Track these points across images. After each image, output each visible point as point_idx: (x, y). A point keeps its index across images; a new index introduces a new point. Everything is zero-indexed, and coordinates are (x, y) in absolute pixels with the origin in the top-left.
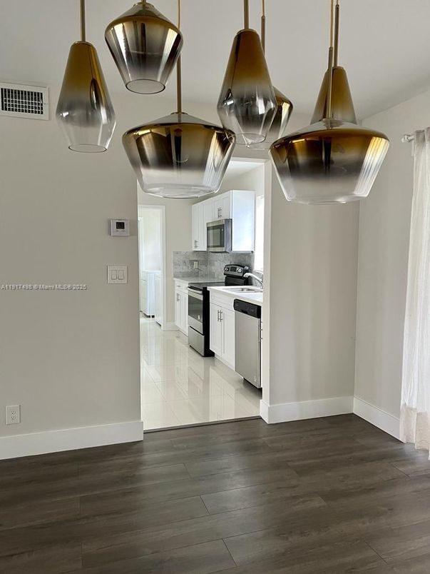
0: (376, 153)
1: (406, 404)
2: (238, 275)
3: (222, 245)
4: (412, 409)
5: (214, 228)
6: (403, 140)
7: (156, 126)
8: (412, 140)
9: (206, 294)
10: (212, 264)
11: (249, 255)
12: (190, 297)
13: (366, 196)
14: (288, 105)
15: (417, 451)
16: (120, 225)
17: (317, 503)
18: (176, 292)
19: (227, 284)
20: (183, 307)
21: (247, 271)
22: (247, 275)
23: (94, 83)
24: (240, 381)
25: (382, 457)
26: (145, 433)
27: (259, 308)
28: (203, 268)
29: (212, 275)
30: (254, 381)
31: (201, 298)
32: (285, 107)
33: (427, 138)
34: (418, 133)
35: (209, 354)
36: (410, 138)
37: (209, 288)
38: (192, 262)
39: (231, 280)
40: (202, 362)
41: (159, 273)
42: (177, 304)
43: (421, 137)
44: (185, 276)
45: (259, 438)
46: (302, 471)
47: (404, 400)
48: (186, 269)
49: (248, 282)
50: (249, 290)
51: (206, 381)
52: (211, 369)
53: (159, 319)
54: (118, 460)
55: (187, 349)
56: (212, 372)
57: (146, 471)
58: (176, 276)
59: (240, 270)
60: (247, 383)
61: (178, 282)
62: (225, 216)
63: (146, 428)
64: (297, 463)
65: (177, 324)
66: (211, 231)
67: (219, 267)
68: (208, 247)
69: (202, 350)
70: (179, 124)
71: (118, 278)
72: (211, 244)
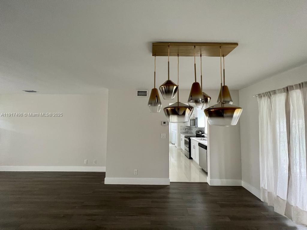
0: (237, 113)
1: (262, 187)
2: (200, 134)
3: (195, 125)
4: (265, 190)
5: (193, 120)
6: (254, 96)
7: (172, 107)
8: (257, 96)
9: (190, 140)
10: (192, 130)
11: (204, 128)
12: (185, 140)
13: (236, 124)
14: (209, 98)
15: (269, 206)
16: (164, 123)
17: (228, 220)
18: (181, 138)
19: (197, 137)
20: (183, 142)
21: (203, 133)
22: (203, 135)
23: (157, 96)
24: (200, 169)
25: (255, 206)
26: (171, 183)
27: (206, 147)
28: (189, 131)
29: (192, 133)
30: (205, 170)
31: (188, 141)
32: (209, 99)
33: (262, 96)
34: (259, 95)
35: (191, 158)
36: (256, 96)
37: (191, 138)
38: (186, 129)
39: (198, 136)
40: (189, 160)
41: (176, 132)
42: (181, 141)
43: (260, 96)
44: (184, 133)
45: (207, 190)
46: (222, 206)
47: (262, 185)
48: (184, 131)
49: (203, 137)
50: (204, 139)
51: (190, 167)
52: (191, 163)
53: (176, 145)
54: (162, 190)
55: (184, 156)
56: (192, 165)
57: (170, 196)
58: (181, 133)
59: (200, 133)
60: (203, 170)
61: (181, 135)
62: (195, 117)
63: (171, 181)
64: (220, 203)
65: (181, 147)
66: (192, 121)
67: (194, 131)
68: (191, 125)
69: (189, 157)
70: (178, 107)
71: (163, 137)
72: (192, 124)
